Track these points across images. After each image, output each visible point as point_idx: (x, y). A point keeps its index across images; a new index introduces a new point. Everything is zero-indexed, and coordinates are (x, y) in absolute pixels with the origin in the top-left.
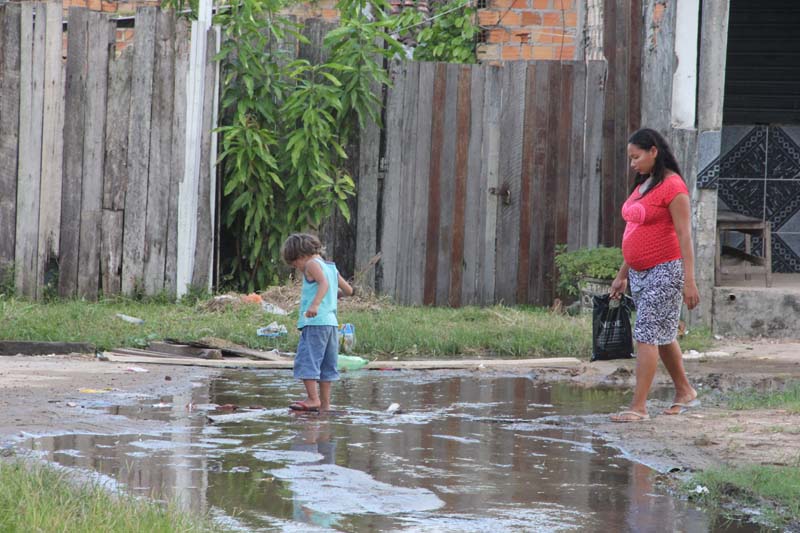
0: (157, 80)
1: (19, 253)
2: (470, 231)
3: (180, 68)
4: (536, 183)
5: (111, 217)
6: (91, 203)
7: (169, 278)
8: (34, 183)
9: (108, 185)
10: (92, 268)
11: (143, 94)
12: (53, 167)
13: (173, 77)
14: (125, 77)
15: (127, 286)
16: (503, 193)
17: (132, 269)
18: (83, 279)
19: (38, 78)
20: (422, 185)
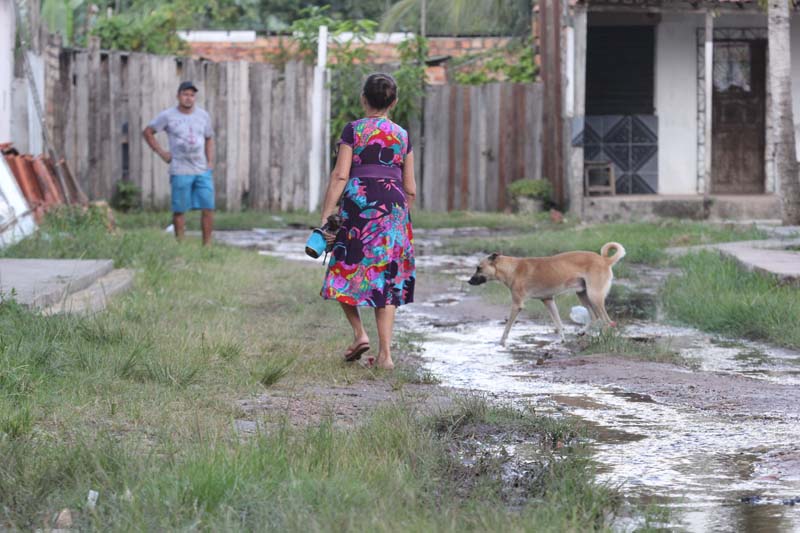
0: (298, 99)
1: (229, 190)
2: (472, 175)
3: (309, 92)
4: (507, 149)
5: (275, 171)
6: (265, 163)
7: (306, 202)
8: (235, 153)
9: (273, 154)
10: (266, 197)
11: (290, 106)
12: (245, 146)
13: (305, 96)
14: (280, 97)
15: (284, 206)
16: (489, 155)
17: (286, 198)
18: (261, 204)
19: (236, 99)
20: (444, 151)
